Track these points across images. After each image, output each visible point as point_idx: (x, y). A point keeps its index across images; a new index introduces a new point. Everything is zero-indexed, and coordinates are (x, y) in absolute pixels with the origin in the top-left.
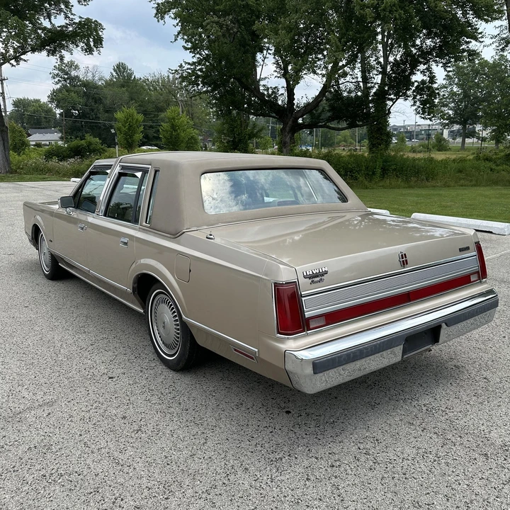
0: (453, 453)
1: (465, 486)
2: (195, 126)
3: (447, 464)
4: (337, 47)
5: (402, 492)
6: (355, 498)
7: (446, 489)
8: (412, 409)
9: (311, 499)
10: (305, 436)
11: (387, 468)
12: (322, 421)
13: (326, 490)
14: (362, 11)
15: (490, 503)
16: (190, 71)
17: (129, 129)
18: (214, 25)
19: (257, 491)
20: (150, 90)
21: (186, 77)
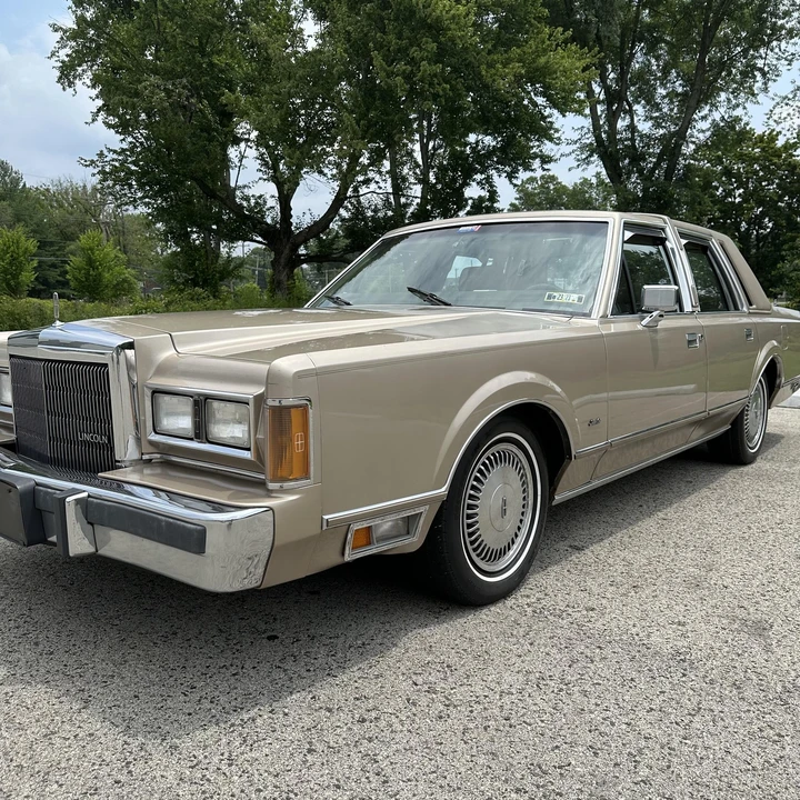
0: (591, 674)
1: (624, 726)
2: (129, 264)
3: (585, 693)
4: (354, 132)
5: (506, 750)
6: (411, 774)
7: (589, 737)
8: (506, 612)
9: (316, 787)
10: (305, 674)
11: (471, 712)
12: (340, 646)
13: (350, 767)
14: (389, 81)
15: (674, 750)
16: (117, 164)
17: (10, 264)
19: (194, 787)
20: (52, 207)
21: (110, 173)
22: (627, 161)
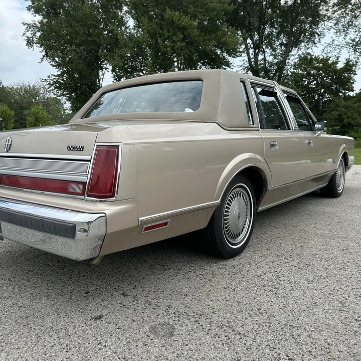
14: (165, 49)
16: (55, 80)
18: (73, 52)
20: (15, 95)
21: (53, 84)
22: (262, 73)
